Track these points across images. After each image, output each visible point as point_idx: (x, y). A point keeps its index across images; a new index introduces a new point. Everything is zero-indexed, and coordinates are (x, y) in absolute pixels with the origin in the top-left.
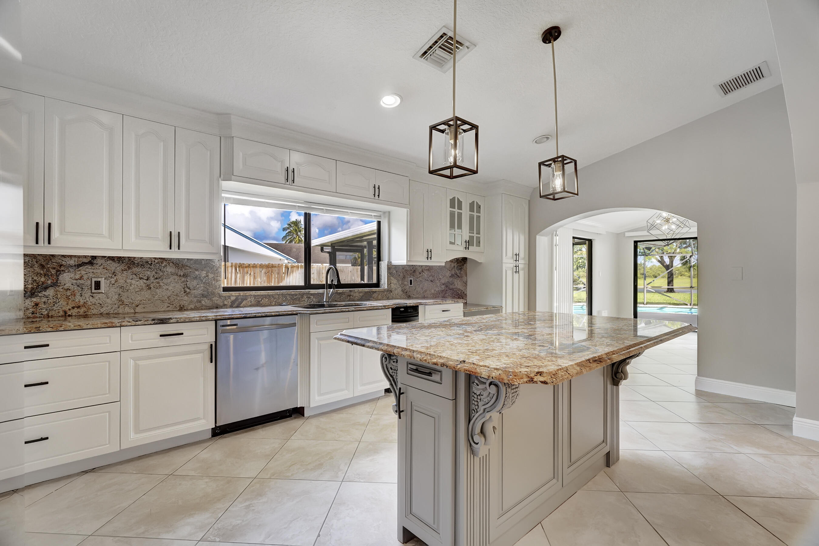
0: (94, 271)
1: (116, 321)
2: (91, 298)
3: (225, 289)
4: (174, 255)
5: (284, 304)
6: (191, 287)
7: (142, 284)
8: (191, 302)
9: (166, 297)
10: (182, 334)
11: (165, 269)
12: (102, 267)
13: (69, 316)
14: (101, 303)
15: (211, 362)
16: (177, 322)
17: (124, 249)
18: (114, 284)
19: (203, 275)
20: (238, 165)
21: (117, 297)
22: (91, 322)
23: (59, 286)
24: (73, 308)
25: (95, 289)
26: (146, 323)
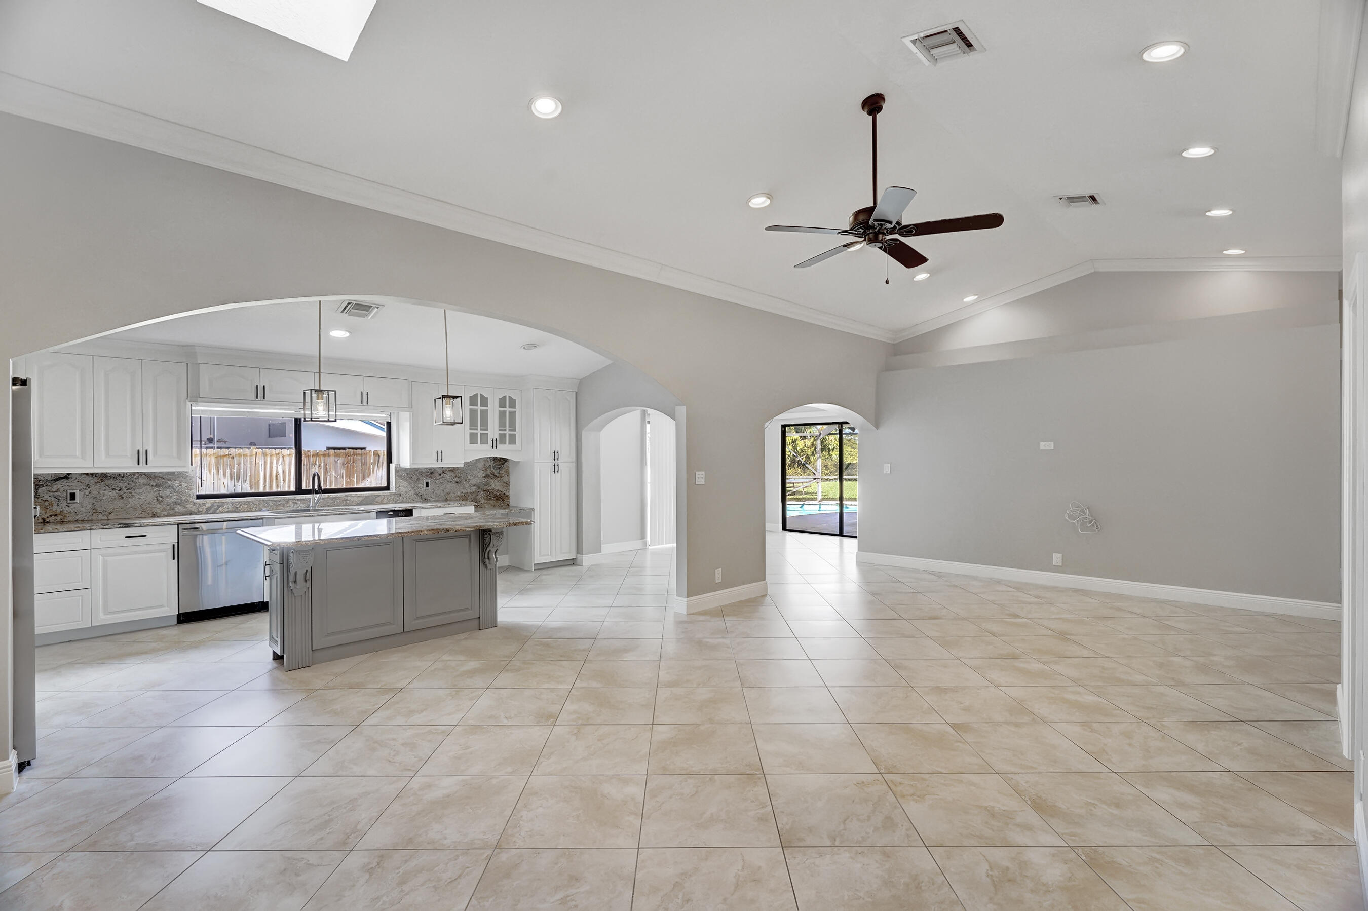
0: (70, 484)
1: (87, 526)
2: (67, 507)
3: (199, 497)
4: (143, 469)
5: (264, 509)
6: (164, 496)
7: (115, 494)
8: (164, 509)
9: (138, 506)
10: (146, 536)
11: (137, 481)
12: (77, 480)
13: (47, 522)
14: (76, 511)
15: (174, 559)
16: (141, 526)
17: (95, 466)
18: (88, 495)
19: (176, 485)
20: (205, 388)
21: (90, 506)
22: (66, 527)
23: (38, 498)
24: (51, 516)
25: (70, 500)
26: (113, 527)
